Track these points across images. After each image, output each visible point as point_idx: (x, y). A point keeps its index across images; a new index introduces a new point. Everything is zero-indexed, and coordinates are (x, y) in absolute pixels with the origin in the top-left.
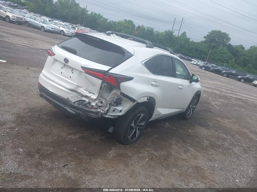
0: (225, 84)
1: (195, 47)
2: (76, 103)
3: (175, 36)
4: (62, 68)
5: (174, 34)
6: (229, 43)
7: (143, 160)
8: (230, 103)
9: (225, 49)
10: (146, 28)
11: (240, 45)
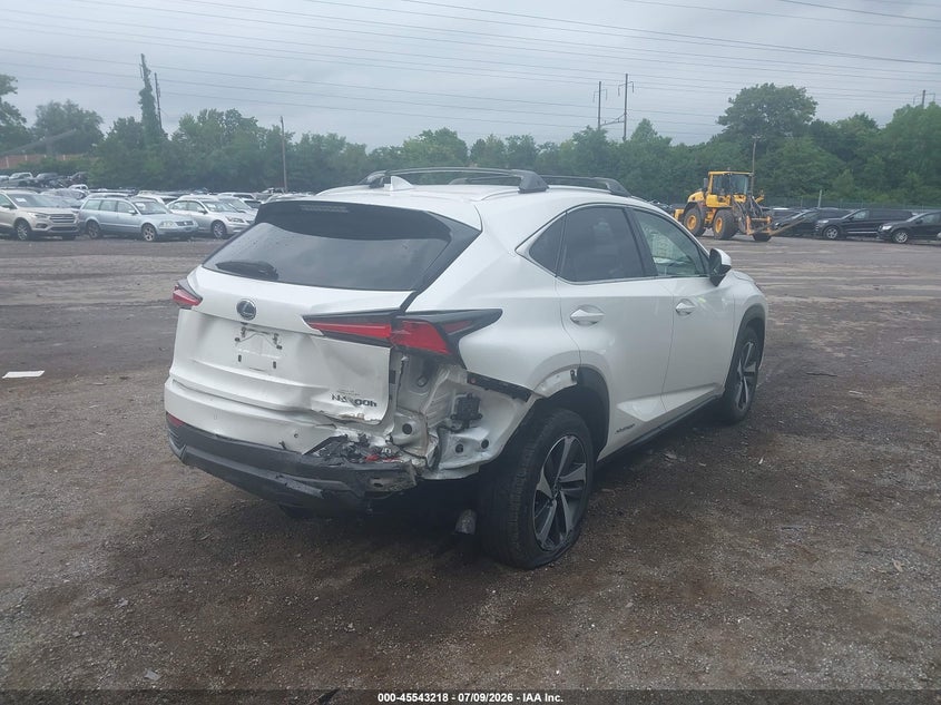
0: (841, 266)
1: (696, 162)
2: (317, 454)
3: (614, 143)
4: (237, 340)
5: (609, 137)
6: (815, 118)
7: (616, 609)
8: (879, 328)
9: (806, 143)
10: (506, 143)
11: (857, 116)
